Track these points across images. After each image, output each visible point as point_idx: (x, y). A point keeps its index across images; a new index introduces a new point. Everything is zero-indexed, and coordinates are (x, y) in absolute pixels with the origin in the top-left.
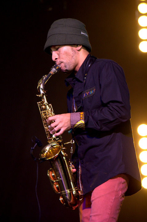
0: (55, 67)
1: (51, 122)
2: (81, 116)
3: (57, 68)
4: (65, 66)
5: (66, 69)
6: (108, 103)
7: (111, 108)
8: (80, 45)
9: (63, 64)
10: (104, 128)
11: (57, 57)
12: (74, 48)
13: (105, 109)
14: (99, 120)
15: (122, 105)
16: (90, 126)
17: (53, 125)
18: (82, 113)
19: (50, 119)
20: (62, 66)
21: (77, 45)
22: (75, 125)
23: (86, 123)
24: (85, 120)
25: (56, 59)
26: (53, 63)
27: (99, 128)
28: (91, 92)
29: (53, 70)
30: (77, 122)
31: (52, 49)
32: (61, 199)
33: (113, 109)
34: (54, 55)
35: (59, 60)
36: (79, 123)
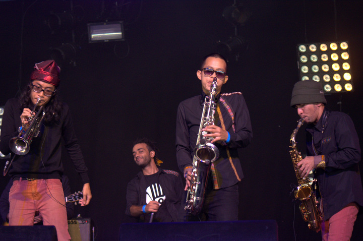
0: (301, 121)
1: (301, 166)
2: (323, 158)
3: (303, 121)
4: (309, 120)
5: (309, 121)
6: (344, 148)
7: (347, 152)
8: (320, 103)
9: (307, 118)
10: (341, 167)
11: (302, 112)
12: (316, 105)
13: (341, 152)
16: (330, 165)
17: (301, 169)
18: (323, 156)
19: (299, 164)
20: (306, 119)
21: (318, 103)
22: (318, 164)
23: (327, 164)
24: (325, 161)
26: (298, 117)
27: (338, 166)
28: (328, 140)
29: (300, 124)
32: (309, 225)
33: (348, 153)
34: (300, 111)
35: (303, 114)
36: (321, 163)
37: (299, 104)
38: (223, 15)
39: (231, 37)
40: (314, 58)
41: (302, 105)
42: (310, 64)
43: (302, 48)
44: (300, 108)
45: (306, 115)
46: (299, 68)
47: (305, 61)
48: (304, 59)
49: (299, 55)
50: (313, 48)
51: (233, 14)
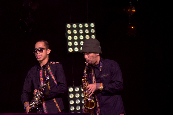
2: (102, 85)
4: (91, 62)
5: (91, 63)
6: (115, 81)
8: (99, 53)
11: (87, 57)
12: (96, 54)
14: (110, 88)
15: (121, 83)
21: (97, 53)
22: (98, 88)
24: (103, 86)
25: (87, 58)
28: (106, 75)
29: (87, 64)
30: (100, 87)
31: (86, 54)
33: (117, 84)
34: (86, 56)
35: (88, 59)
36: (100, 88)
37: (86, 52)
38: (23, 5)
39: (27, 18)
40: (75, 32)
41: (88, 53)
42: (73, 35)
43: (69, 26)
44: (87, 55)
45: (90, 59)
46: (66, 37)
47: (70, 33)
48: (69, 32)
49: (66, 30)
50: (75, 26)
51: (29, 4)
